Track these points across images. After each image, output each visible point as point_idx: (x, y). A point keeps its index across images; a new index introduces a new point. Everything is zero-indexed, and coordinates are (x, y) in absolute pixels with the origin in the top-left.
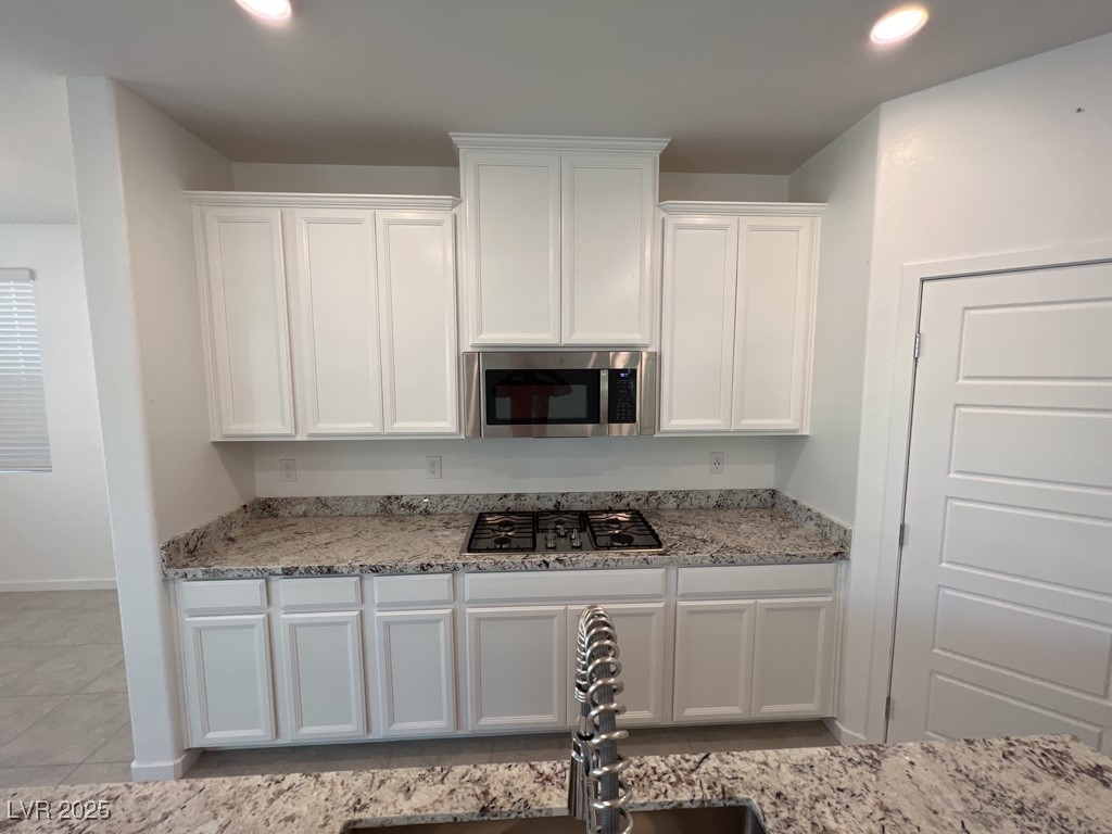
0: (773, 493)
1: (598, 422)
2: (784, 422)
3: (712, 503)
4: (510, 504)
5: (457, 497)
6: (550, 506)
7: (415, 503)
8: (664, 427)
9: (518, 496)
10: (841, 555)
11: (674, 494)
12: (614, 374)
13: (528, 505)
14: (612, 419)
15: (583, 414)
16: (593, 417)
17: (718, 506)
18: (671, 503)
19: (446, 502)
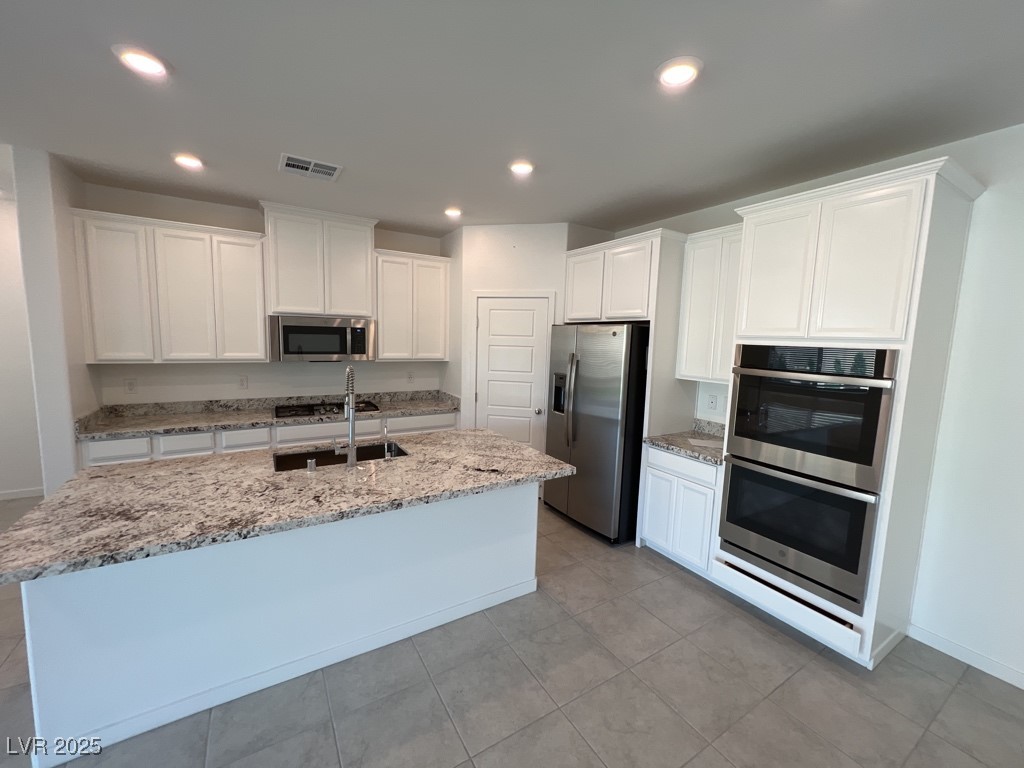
0: (438, 392)
1: (346, 353)
2: (438, 355)
3: (408, 397)
4: (295, 403)
5: (259, 400)
6: (319, 402)
7: (229, 404)
8: (380, 357)
9: (299, 398)
10: (457, 409)
11: (389, 394)
12: (354, 330)
13: (304, 402)
14: (353, 352)
15: (338, 350)
16: (343, 350)
17: (412, 399)
18: (387, 398)
19: (251, 403)
